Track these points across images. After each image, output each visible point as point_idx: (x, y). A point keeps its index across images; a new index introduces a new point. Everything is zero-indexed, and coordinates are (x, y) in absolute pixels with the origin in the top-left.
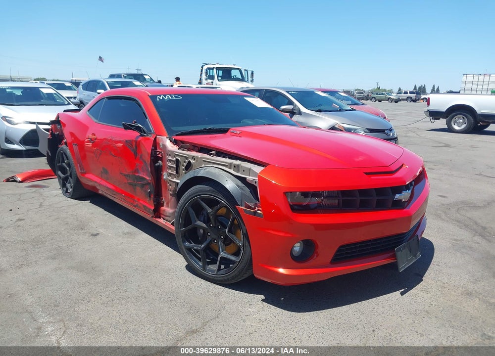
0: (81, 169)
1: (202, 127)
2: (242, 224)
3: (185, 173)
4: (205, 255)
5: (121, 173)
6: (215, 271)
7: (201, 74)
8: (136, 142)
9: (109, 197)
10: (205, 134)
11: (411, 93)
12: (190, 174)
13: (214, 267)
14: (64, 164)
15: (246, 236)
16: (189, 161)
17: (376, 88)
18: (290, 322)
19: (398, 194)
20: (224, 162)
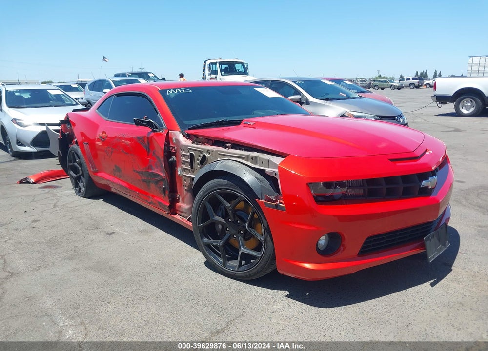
0: (93, 169)
1: (214, 120)
2: (263, 218)
3: (200, 168)
4: (225, 250)
5: (134, 170)
6: (236, 267)
7: (204, 70)
8: (148, 138)
9: (123, 194)
10: (217, 127)
11: (413, 79)
12: (206, 169)
13: (234, 263)
14: (75, 164)
15: (268, 230)
16: (204, 155)
17: (377, 76)
18: (318, 318)
19: (424, 180)
20: (240, 154)
